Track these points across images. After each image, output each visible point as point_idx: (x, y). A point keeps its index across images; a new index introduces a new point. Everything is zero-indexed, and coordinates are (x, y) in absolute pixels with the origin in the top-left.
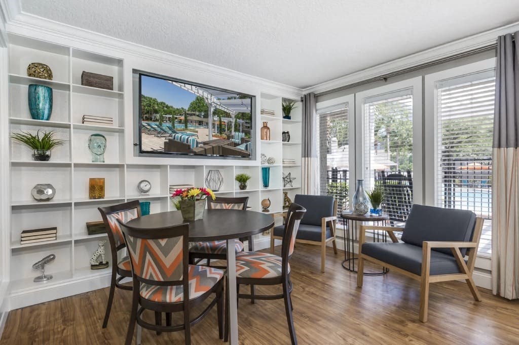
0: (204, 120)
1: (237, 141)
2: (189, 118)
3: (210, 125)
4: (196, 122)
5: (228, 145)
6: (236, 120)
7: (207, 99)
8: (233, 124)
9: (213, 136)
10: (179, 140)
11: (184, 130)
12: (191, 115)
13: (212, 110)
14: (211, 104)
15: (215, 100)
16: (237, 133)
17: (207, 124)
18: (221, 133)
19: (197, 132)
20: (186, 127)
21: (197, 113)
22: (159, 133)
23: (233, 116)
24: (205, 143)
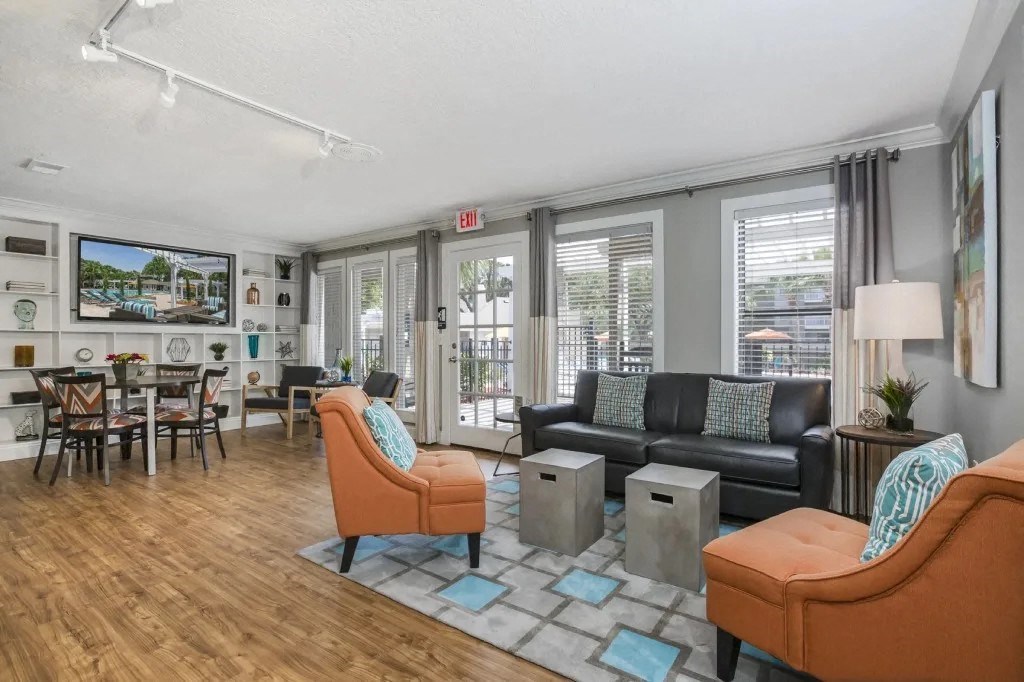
0: (166, 284)
1: (213, 308)
2: (144, 282)
3: (174, 290)
4: (153, 286)
5: (200, 312)
6: (210, 283)
7: (169, 258)
8: (206, 288)
9: (177, 303)
10: (130, 310)
11: (136, 297)
12: (146, 278)
13: (176, 271)
14: (174, 265)
15: (180, 260)
16: (212, 298)
17: (169, 288)
18: (189, 299)
19: (155, 298)
20: (140, 293)
21: (155, 276)
22: (103, 301)
23: (206, 278)
24: (166, 312)
